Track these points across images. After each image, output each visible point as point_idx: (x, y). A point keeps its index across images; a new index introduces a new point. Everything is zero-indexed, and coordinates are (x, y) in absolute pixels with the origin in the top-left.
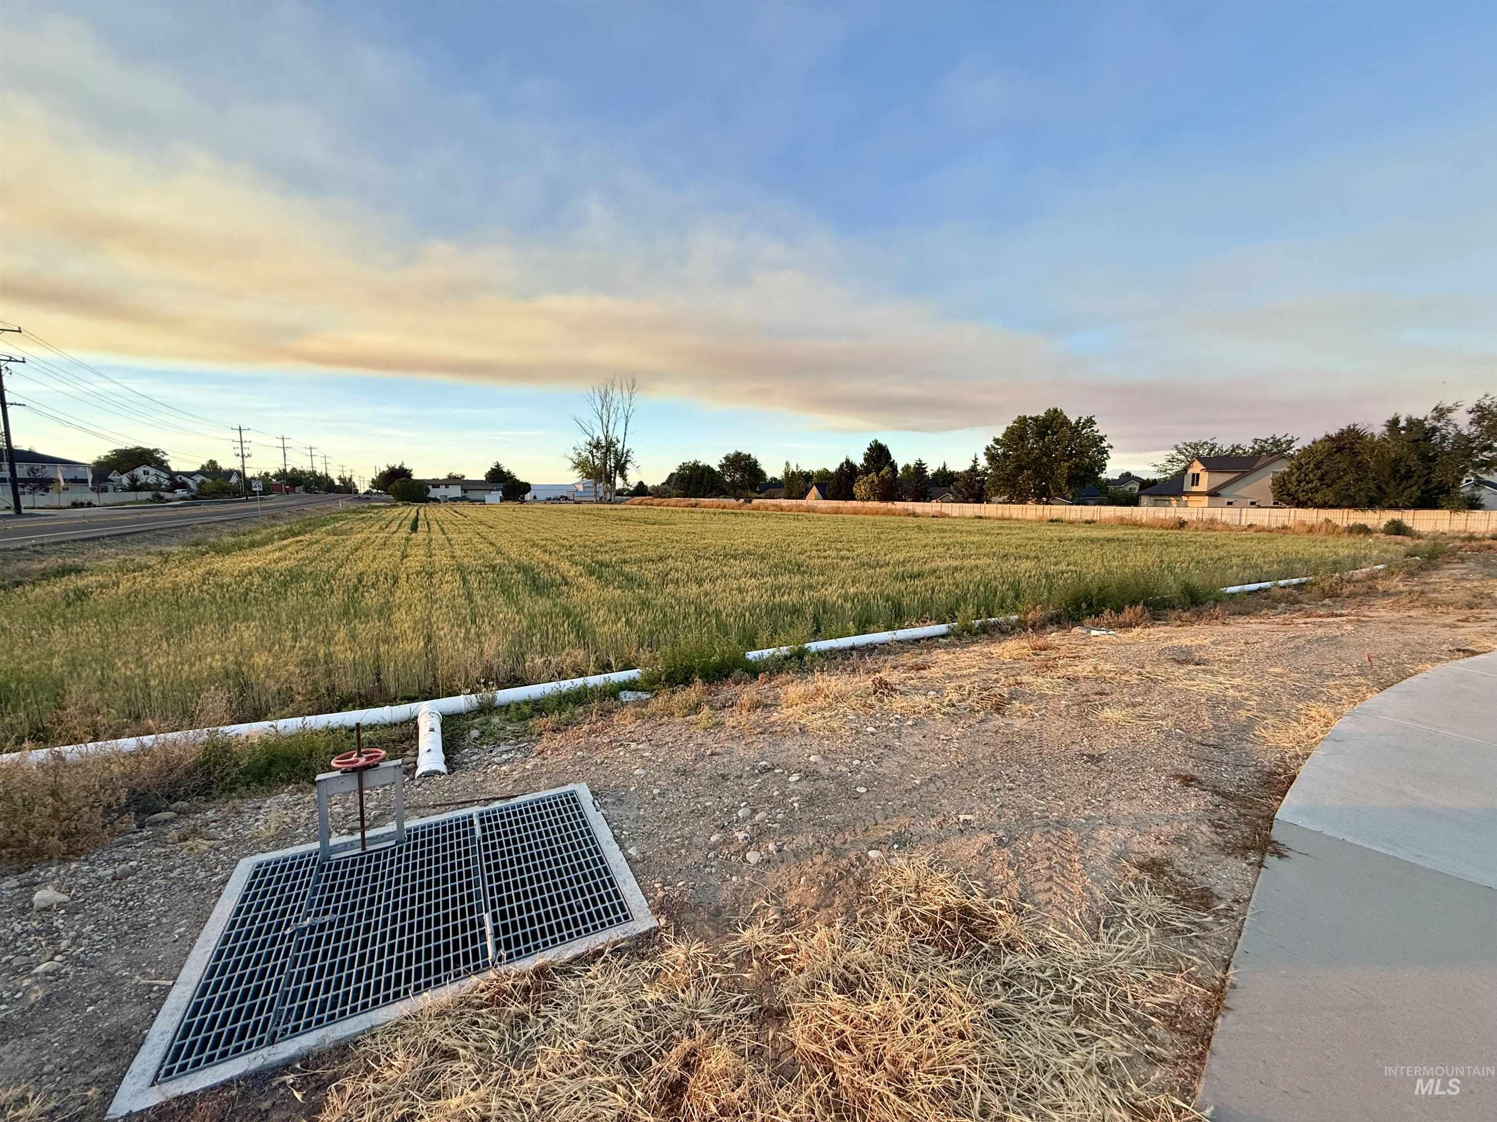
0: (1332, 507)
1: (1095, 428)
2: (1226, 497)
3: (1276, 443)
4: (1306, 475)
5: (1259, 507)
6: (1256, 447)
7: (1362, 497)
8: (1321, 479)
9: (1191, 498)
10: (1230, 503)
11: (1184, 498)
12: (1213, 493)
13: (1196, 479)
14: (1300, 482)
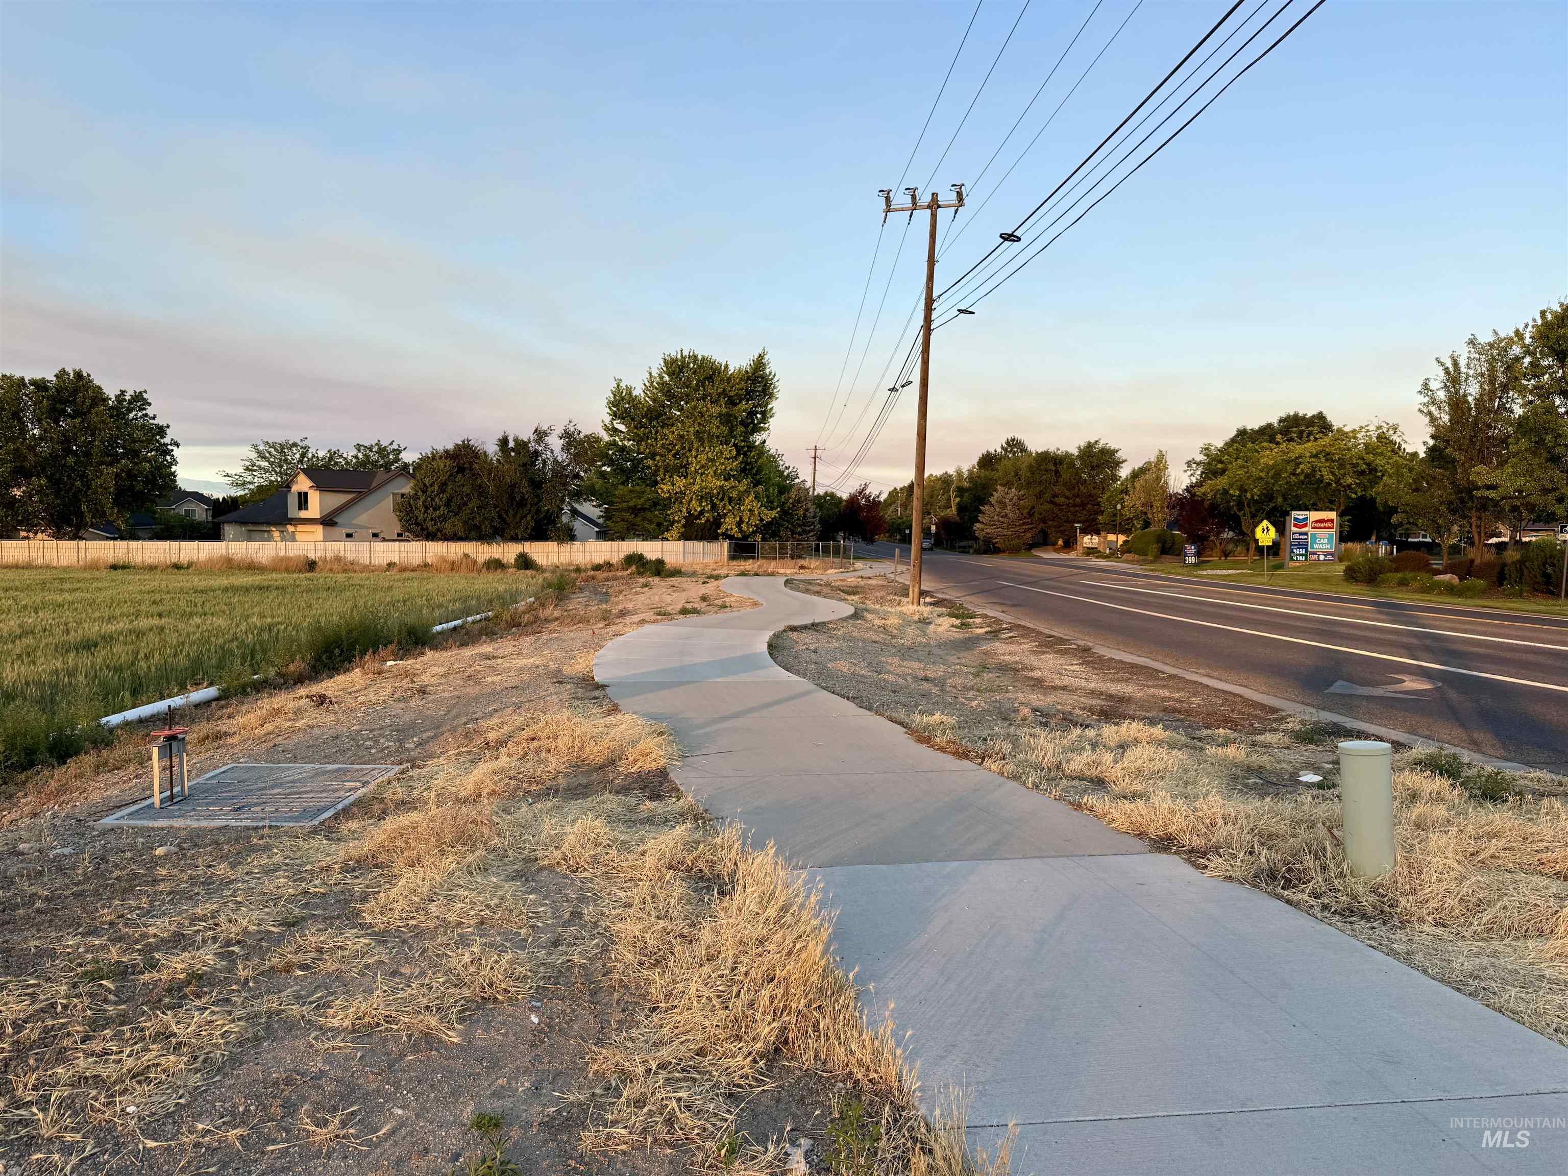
0: (461, 539)
1: (150, 411)
2: (342, 526)
3: (382, 451)
4: (433, 500)
5: (384, 540)
6: (360, 455)
7: (486, 529)
8: (448, 504)
9: (300, 528)
10: (349, 536)
11: (291, 528)
12: (328, 521)
13: (303, 500)
14: (427, 508)
